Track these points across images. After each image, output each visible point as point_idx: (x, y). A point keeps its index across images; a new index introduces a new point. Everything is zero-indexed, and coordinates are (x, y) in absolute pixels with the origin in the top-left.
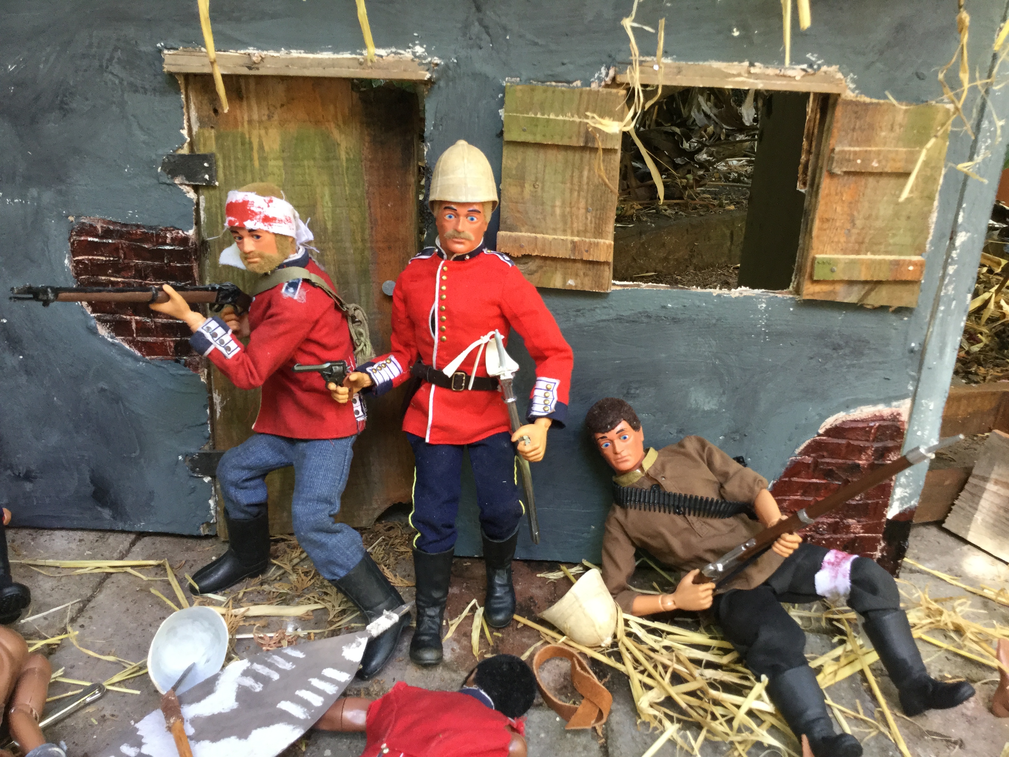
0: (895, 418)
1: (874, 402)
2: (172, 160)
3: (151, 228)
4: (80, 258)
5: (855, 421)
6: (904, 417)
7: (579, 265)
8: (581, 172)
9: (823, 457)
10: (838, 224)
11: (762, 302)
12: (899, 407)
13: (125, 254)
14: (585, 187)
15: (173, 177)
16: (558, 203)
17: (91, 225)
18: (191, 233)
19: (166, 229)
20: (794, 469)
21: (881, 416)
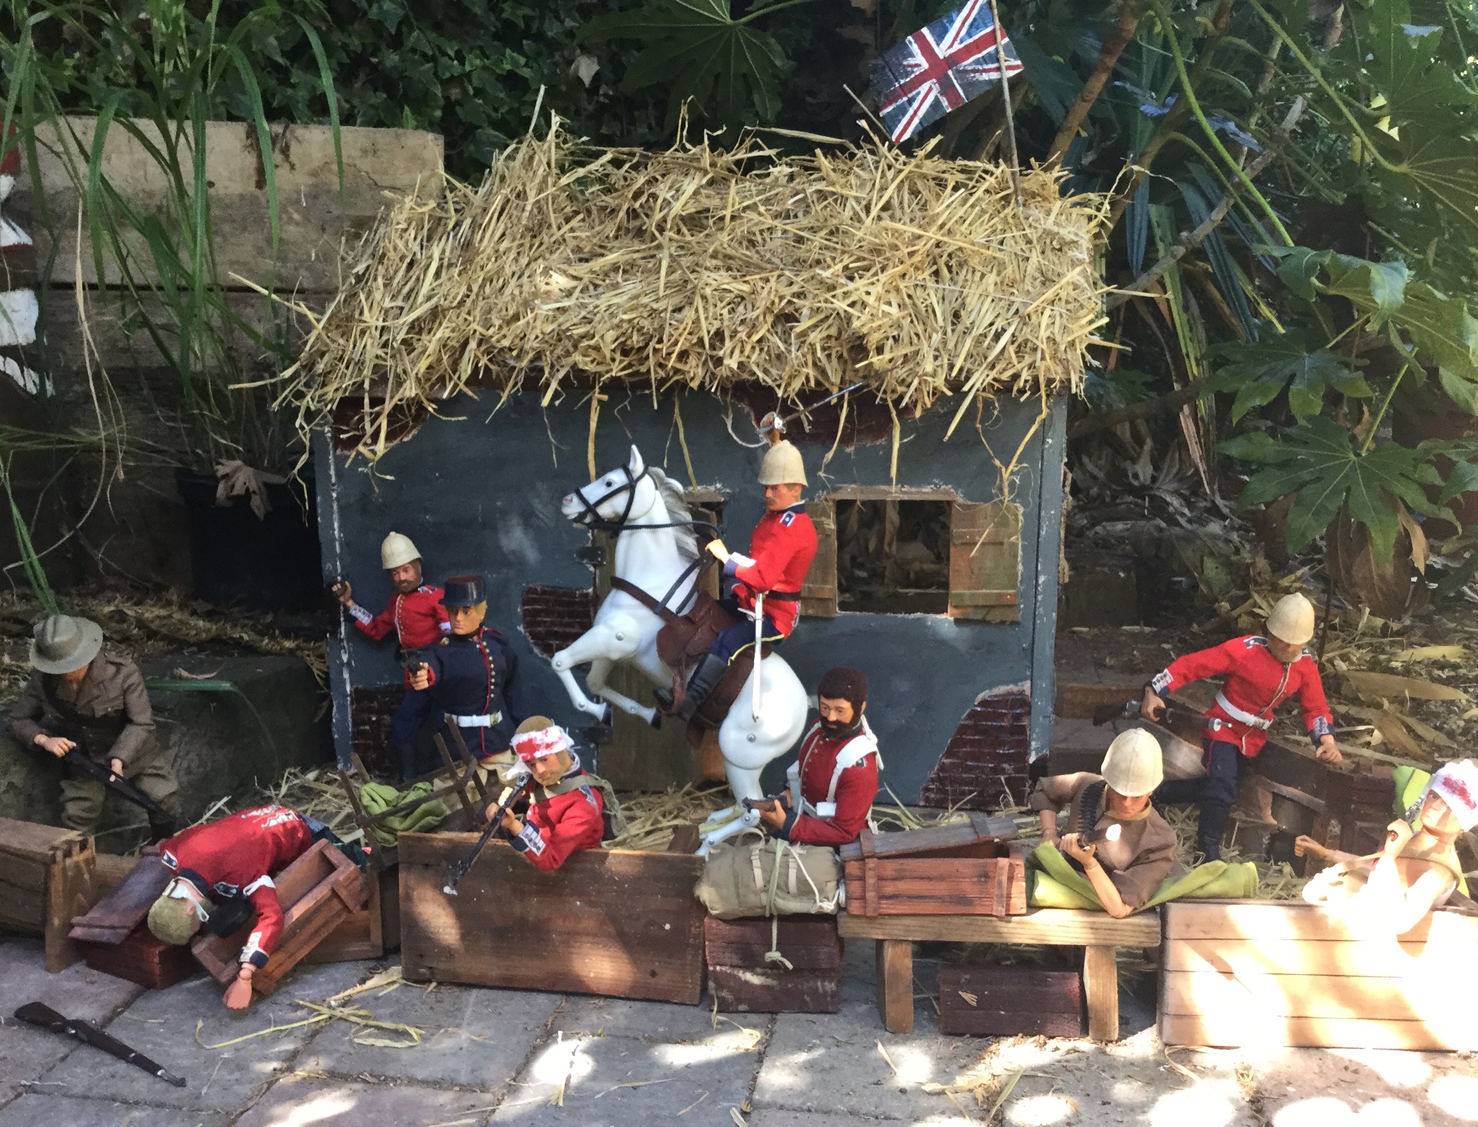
0: (1022, 693)
1: (1007, 683)
2: (582, 550)
3: (568, 588)
4: (527, 607)
5: (996, 696)
6: (1028, 692)
7: (818, 601)
9: (980, 721)
10: (963, 573)
12: (1023, 685)
13: (552, 604)
15: (582, 559)
17: (534, 588)
18: (590, 590)
19: (577, 589)
20: (963, 730)
21: (1013, 692)
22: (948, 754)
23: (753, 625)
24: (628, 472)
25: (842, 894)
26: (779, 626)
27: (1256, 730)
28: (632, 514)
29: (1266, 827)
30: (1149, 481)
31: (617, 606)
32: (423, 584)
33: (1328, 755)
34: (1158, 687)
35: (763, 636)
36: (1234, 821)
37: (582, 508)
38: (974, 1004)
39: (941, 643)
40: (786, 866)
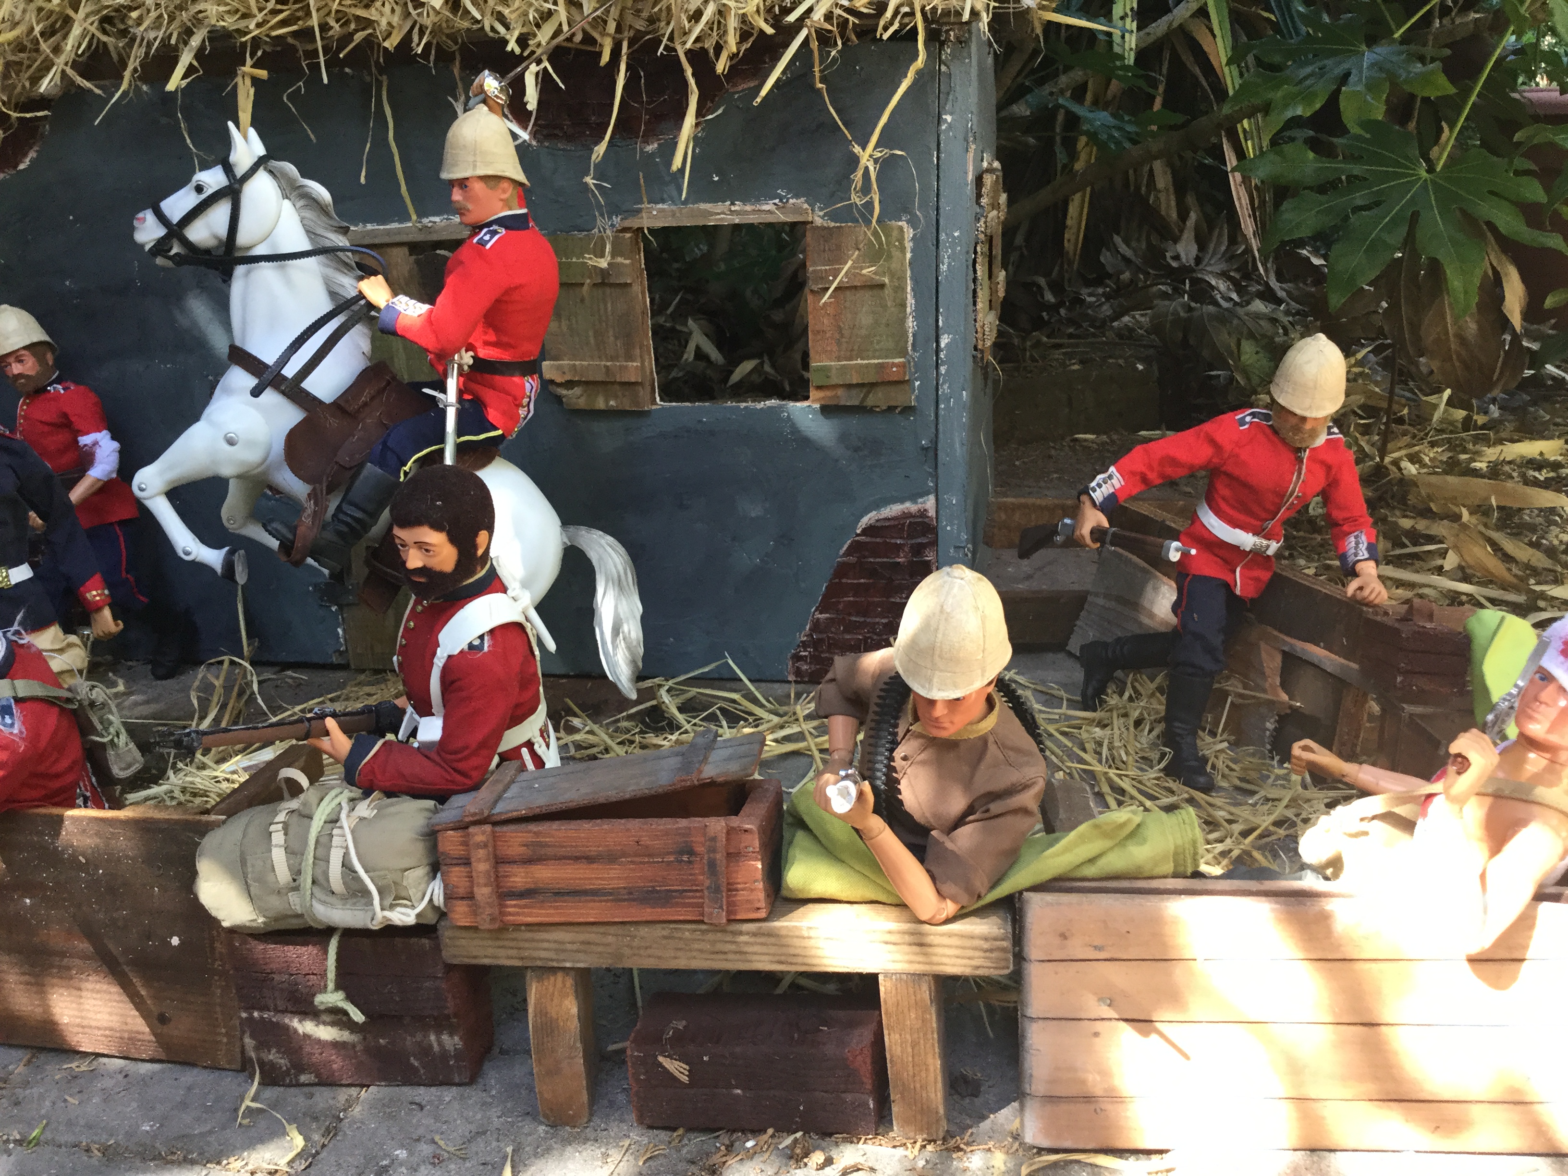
0: (923, 513)
1: (902, 501)
5: (887, 519)
6: (932, 513)
7: (617, 387)
8: (606, 305)
9: (865, 557)
10: (828, 335)
11: (784, 411)
12: (924, 502)
14: (611, 318)
16: (591, 333)
20: (842, 570)
21: (910, 513)
22: (822, 609)
23: (443, 413)
24: (228, 169)
25: (436, 890)
26: (492, 415)
27: (1257, 557)
28: (243, 238)
29: (1271, 703)
30: (1192, 263)
31: (229, 392)
32: (58, 381)
33: (1366, 593)
34: (1098, 496)
35: (459, 432)
36: (1225, 694)
37: (161, 232)
38: (685, 1079)
39: (804, 442)
40: (324, 843)
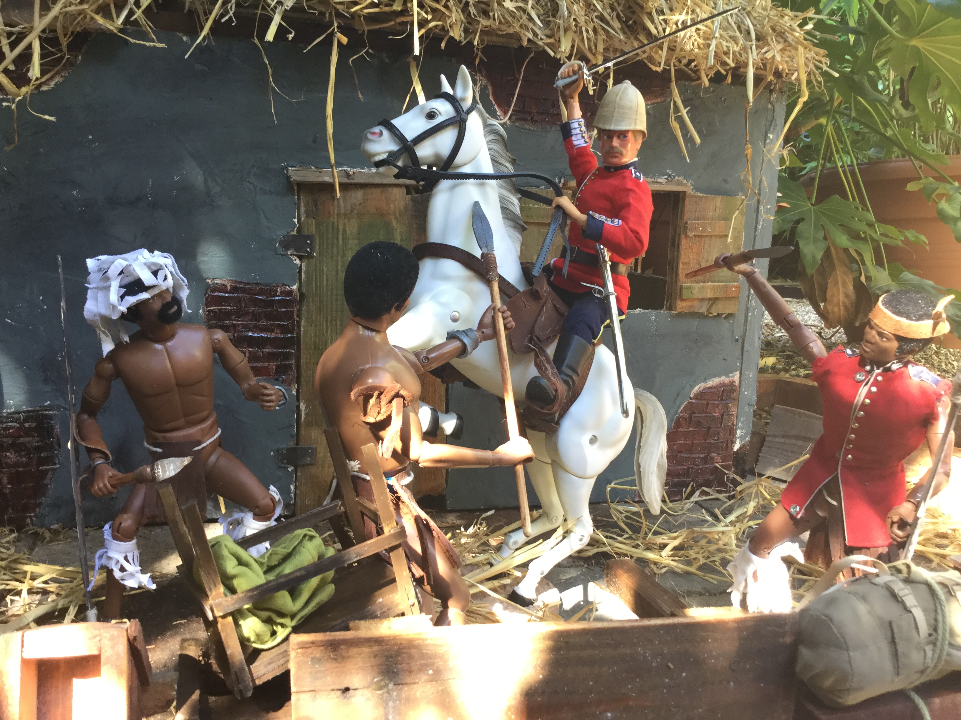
0: (732, 383)
1: (720, 376)
2: (286, 239)
3: (267, 285)
4: (211, 308)
5: (710, 388)
6: (737, 383)
9: (694, 413)
10: (691, 266)
11: (652, 316)
13: (246, 304)
15: (287, 250)
17: (223, 285)
18: (295, 287)
19: (278, 286)
20: (679, 422)
21: (724, 383)
24: (455, 101)
28: (459, 159)
37: (393, 146)
